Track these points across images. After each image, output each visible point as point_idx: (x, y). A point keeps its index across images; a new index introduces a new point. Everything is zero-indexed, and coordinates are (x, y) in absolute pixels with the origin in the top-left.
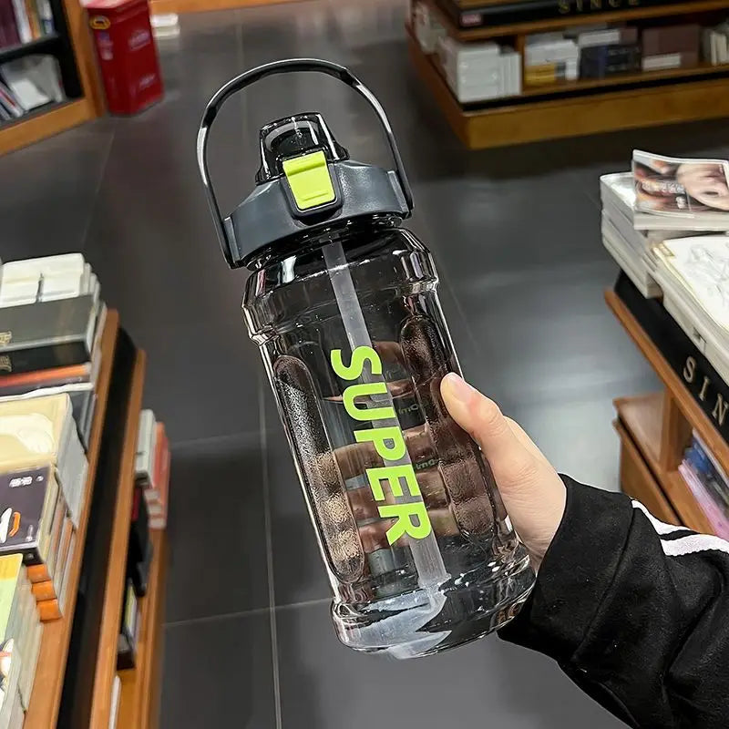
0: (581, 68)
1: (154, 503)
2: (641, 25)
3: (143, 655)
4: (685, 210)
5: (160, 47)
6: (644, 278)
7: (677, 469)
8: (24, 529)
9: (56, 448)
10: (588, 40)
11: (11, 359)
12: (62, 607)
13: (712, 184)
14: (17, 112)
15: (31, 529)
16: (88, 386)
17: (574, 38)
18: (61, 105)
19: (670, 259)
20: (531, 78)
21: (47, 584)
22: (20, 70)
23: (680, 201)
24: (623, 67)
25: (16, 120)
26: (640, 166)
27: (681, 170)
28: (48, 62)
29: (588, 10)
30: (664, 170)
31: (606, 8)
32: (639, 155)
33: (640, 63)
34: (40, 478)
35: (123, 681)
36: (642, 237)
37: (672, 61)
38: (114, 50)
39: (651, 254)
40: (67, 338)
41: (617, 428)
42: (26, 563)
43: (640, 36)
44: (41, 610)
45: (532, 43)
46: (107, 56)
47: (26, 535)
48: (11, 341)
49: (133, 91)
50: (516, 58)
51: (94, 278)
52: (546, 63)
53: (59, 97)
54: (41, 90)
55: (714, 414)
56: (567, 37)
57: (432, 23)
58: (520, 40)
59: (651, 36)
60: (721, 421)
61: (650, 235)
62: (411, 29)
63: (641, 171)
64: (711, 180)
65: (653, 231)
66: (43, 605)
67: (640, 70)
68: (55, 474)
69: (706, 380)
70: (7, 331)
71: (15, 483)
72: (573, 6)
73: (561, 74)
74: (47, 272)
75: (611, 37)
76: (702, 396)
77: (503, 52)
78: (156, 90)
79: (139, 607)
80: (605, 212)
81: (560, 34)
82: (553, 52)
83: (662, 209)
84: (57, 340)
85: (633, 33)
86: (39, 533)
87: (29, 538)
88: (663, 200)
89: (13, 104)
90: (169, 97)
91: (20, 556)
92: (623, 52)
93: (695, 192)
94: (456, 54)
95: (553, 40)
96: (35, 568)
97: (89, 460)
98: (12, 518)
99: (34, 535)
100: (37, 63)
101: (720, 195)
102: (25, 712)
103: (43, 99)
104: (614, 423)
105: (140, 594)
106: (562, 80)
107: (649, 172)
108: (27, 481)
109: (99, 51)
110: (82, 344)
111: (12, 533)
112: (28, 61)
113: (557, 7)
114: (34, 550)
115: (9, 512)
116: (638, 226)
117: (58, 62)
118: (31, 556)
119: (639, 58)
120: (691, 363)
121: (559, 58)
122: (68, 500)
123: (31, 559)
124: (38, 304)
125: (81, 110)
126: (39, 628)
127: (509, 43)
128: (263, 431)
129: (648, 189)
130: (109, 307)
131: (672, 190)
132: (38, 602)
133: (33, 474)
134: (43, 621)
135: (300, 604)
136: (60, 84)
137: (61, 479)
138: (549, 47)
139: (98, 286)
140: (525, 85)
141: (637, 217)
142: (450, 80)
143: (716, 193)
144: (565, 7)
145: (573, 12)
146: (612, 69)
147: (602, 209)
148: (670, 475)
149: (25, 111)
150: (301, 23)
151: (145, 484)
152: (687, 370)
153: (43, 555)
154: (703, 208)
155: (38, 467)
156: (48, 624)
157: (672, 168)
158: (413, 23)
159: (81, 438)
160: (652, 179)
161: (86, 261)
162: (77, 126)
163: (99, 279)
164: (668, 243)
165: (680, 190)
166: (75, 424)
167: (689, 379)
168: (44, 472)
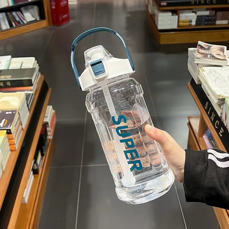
0: (196, 22)
1: (50, 131)
2: (217, 10)
3: (41, 171)
4: (210, 58)
5: (70, 7)
6: (197, 78)
7: (202, 136)
8: (8, 124)
9: (20, 105)
10: (200, 13)
11: (10, 82)
12: (17, 148)
13: (219, 52)
14: (25, 22)
15: (10, 124)
16: (31, 92)
17: (195, 13)
18: (39, 21)
19: (203, 72)
20: (181, 24)
21: (13, 140)
22: (27, 10)
23: (209, 56)
24: (210, 23)
25: (24, 25)
26: (200, 45)
27: (211, 48)
28: (36, 8)
29: (200, 4)
30: (206, 47)
31: (206, 4)
32: (200, 43)
33: (215, 22)
34: (14, 112)
35: (35, 177)
36: (197, 65)
37: (225, 22)
38: (56, 6)
39: (198, 71)
40: (27, 78)
41: (188, 125)
42: (7, 133)
43: (216, 13)
44: (11, 147)
45: (182, 13)
46: (54, 7)
47: (8, 126)
48: (11, 78)
49: (60, 19)
50: (177, 17)
51: (37, 65)
52: (186, 19)
53: (38, 19)
54: (33, 16)
55: (211, 118)
56: (193, 12)
57: (153, 5)
58: (178, 12)
59: (219, 14)
60: (212, 120)
61: (199, 65)
62: (147, 7)
63: (199, 47)
64: (220, 51)
65: (200, 64)
66: (12, 146)
67: (215, 24)
68: (18, 112)
69: (210, 108)
70: (10, 75)
71: (7, 113)
72: (195, 2)
73: (190, 23)
74: (24, 61)
75: (207, 13)
76: (208, 113)
77: (172, 15)
78: (67, 19)
79: (42, 158)
80: (189, 59)
81: (191, 11)
82: (189, 16)
83: (203, 58)
84: (24, 79)
85: (214, 12)
86: (12, 126)
87: (9, 126)
88: (204, 55)
89: (24, 20)
90: (71, 22)
91: (6, 131)
92: (210, 18)
93: (214, 54)
94: (158, 14)
95: (189, 12)
96: (10, 135)
97: (30, 112)
98: (5, 121)
99: (10, 126)
100: (32, 8)
101: (221, 55)
102: (3, 172)
103: (33, 19)
104: (187, 124)
105: (42, 155)
106: (191, 25)
107: (202, 47)
108: (11, 113)
109: (51, 6)
110: (31, 80)
111: (4, 125)
112: (30, 7)
113: (191, 2)
114: (10, 130)
115: (4, 120)
116: (195, 62)
117: (38, 8)
118: (9, 131)
119: (215, 20)
120: (207, 104)
121: (190, 18)
122: (22, 120)
123: (9, 132)
124: (20, 69)
125: (44, 23)
126: (10, 152)
127: (175, 12)
128: (86, 119)
129: (200, 52)
130: (41, 74)
131: (207, 53)
132: (10, 145)
133: (13, 111)
134: (11, 151)
135: (89, 165)
136: (39, 15)
137: (20, 114)
138: (187, 14)
139: (38, 67)
140: (178, 26)
141: (195, 59)
142: (156, 23)
143: (220, 55)
144: (193, 2)
145: (195, 4)
146: (206, 23)
147: (188, 58)
148: (200, 138)
149: (27, 22)
150: (115, 3)
151: (47, 125)
152: (206, 106)
153: (12, 131)
154: (215, 58)
155: (14, 110)
156: (12, 152)
157: (209, 47)
158: (148, 5)
159: (28, 106)
160: (202, 49)
161: (36, 60)
162: (43, 28)
163: (39, 65)
164: (204, 68)
165: (210, 53)
166: (26, 101)
167: (206, 108)
168: (15, 111)
